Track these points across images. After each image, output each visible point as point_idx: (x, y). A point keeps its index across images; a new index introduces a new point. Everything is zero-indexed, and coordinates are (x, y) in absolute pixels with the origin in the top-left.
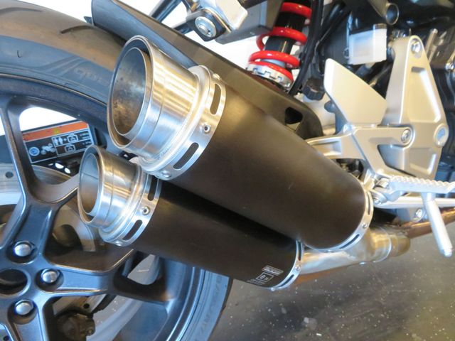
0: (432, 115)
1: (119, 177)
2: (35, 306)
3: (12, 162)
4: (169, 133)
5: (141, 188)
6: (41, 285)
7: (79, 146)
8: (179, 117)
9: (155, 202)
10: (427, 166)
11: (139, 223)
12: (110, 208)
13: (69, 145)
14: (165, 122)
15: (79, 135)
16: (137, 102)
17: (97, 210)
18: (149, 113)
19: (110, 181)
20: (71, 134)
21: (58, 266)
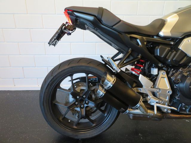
0: (167, 88)
1: (101, 88)
2: (84, 106)
3: (86, 82)
4: (108, 83)
5: (103, 90)
6: (85, 103)
7: (95, 81)
8: (110, 82)
9: (105, 92)
10: (166, 99)
11: (102, 95)
12: (99, 92)
13: (93, 80)
14: (108, 82)
15: (95, 79)
16: (105, 79)
17: (98, 92)
18: (106, 81)
19: (100, 88)
20: (94, 78)
21: (89, 101)
